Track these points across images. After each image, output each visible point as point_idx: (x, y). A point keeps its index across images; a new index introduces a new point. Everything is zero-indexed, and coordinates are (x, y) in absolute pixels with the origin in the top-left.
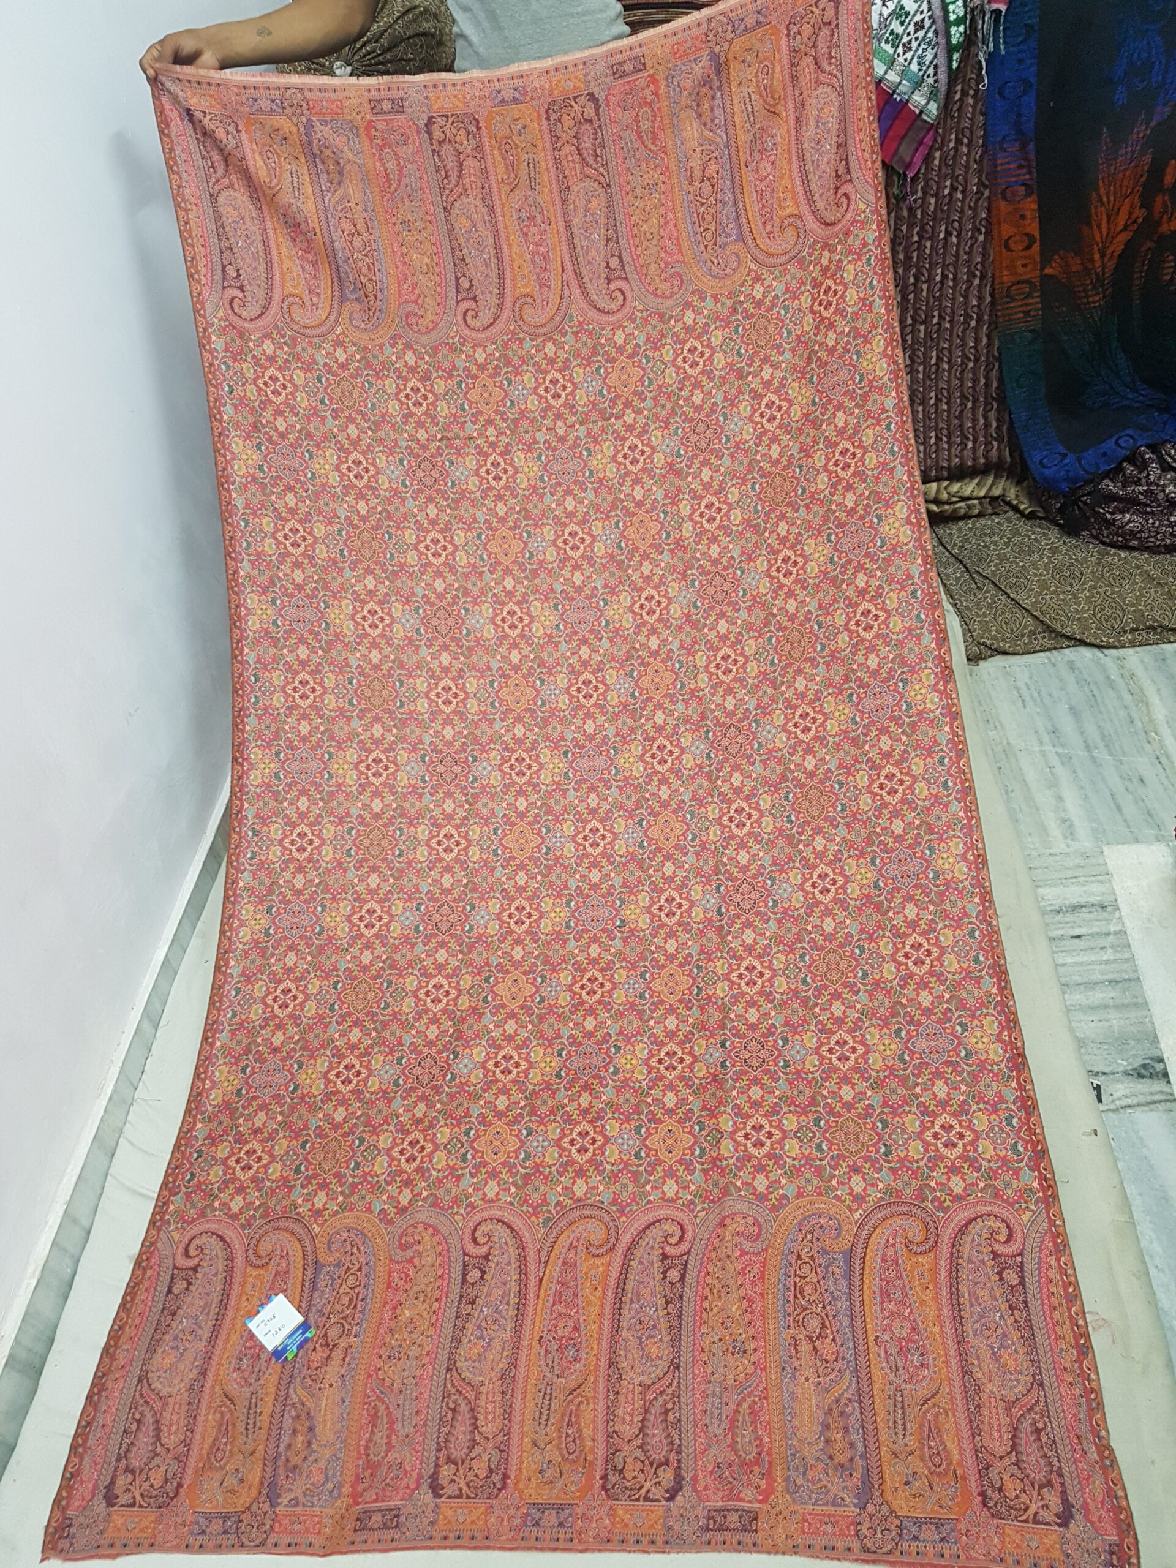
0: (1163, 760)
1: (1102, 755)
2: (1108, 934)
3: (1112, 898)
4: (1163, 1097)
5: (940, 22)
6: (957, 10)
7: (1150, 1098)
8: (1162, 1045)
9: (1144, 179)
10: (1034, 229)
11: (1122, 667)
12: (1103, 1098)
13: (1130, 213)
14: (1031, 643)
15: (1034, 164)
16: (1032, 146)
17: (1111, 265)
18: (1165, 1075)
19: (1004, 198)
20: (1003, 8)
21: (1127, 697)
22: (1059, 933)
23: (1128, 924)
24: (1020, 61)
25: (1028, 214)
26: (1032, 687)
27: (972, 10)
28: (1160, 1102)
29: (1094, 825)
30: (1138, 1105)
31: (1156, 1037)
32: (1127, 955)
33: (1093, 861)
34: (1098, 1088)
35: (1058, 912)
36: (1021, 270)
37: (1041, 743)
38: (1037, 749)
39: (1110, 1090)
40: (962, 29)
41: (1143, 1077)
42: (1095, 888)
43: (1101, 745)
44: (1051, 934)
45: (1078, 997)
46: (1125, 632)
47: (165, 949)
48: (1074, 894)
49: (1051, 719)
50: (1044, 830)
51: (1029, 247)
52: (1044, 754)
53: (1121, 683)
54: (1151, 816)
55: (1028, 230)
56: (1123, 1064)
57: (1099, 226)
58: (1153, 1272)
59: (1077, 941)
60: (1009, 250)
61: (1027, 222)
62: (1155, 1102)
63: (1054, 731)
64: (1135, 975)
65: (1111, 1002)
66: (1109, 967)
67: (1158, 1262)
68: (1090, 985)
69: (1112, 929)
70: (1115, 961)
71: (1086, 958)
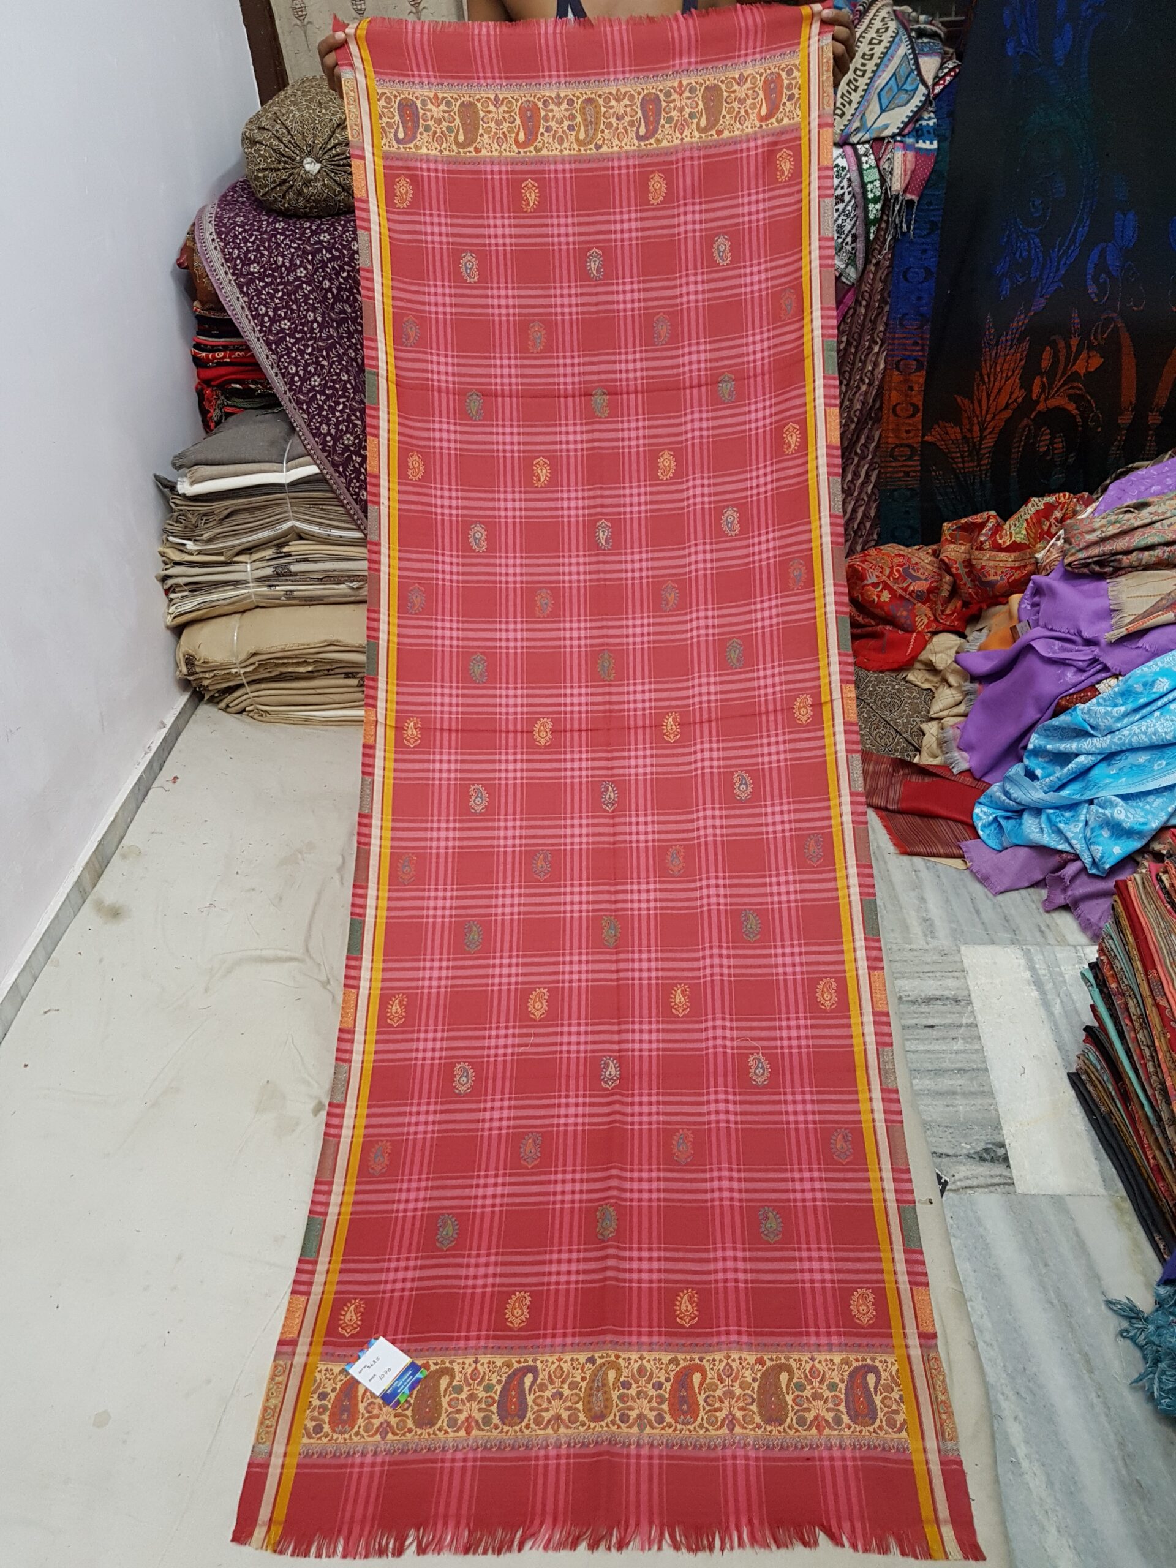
2: (960, 1026)
3: (966, 993)
4: (1002, 1181)
5: (859, 197)
6: (874, 189)
7: (990, 1181)
8: (1004, 1132)
18: (1006, 1159)
22: (914, 1022)
23: (979, 1018)
28: (999, 1185)
29: (954, 926)
30: (979, 1186)
31: (999, 1123)
32: (977, 1047)
33: (950, 958)
35: (914, 1002)
39: (952, 1171)
41: (983, 1159)
42: (950, 983)
44: (903, 1022)
48: (930, 987)
50: (906, 928)
54: (1007, 921)
55: (914, 400)
56: (966, 1148)
58: (981, 1345)
59: (930, 1030)
62: (995, 1185)
64: (983, 1066)
65: (959, 1089)
66: (960, 1056)
67: (987, 1336)
68: (940, 1072)
69: (964, 1021)
70: (965, 1051)
71: (937, 1046)
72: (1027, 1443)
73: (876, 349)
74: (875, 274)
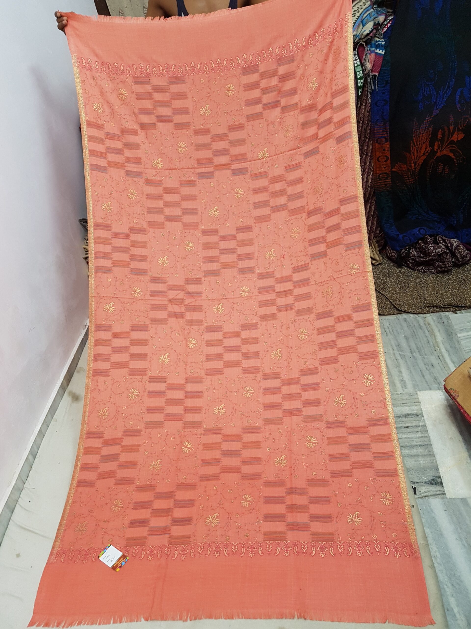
0: (441, 357)
1: (417, 355)
2: (419, 426)
3: (421, 411)
4: (440, 493)
6: (360, 74)
7: (435, 493)
8: (440, 471)
9: (430, 136)
10: (388, 154)
11: (425, 321)
12: (417, 493)
13: (426, 149)
14: (390, 312)
15: (388, 130)
16: (387, 124)
17: (418, 168)
18: (441, 483)
19: (377, 142)
20: (377, 74)
21: (427, 332)
22: (400, 425)
23: (427, 423)
24: (384, 93)
25: (386, 150)
26: (390, 328)
27: (366, 74)
28: (439, 494)
29: (414, 383)
30: (431, 496)
31: (438, 468)
32: (426, 435)
33: (413, 397)
34: (415, 489)
35: (400, 417)
36: (384, 169)
37: (393, 350)
38: (392, 352)
39: (420, 489)
40: (362, 81)
41: (432, 484)
42: (414, 407)
43: (417, 351)
44: (397, 426)
45: (407, 451)
46: (425, 307)
47: (40, 426)
48: (406, 410)
49: (397, 340)
50: (394, 384)
51: (386, 161)
52: (394, 354)
53: (424, 327)
54: (436, 379)
55: (386, 154)
56: (425, 479)
57: (414, 154)
58: (436, 565)
59: (407, 429)
60: (379, 161)
61: (385, 152)
62: (437, 495)
63: (398, 345)
64: (429, 443)
65: (420, 454)
66: (419, 439)
67: (438, 560)
68: (412, 447)
69: (421, 424)
70: (422, 437)
71: (410, 436)
72: (458, 606)
73: (367, 140)
74: (365, 109)
